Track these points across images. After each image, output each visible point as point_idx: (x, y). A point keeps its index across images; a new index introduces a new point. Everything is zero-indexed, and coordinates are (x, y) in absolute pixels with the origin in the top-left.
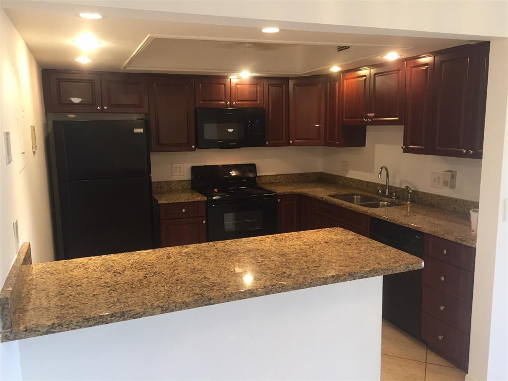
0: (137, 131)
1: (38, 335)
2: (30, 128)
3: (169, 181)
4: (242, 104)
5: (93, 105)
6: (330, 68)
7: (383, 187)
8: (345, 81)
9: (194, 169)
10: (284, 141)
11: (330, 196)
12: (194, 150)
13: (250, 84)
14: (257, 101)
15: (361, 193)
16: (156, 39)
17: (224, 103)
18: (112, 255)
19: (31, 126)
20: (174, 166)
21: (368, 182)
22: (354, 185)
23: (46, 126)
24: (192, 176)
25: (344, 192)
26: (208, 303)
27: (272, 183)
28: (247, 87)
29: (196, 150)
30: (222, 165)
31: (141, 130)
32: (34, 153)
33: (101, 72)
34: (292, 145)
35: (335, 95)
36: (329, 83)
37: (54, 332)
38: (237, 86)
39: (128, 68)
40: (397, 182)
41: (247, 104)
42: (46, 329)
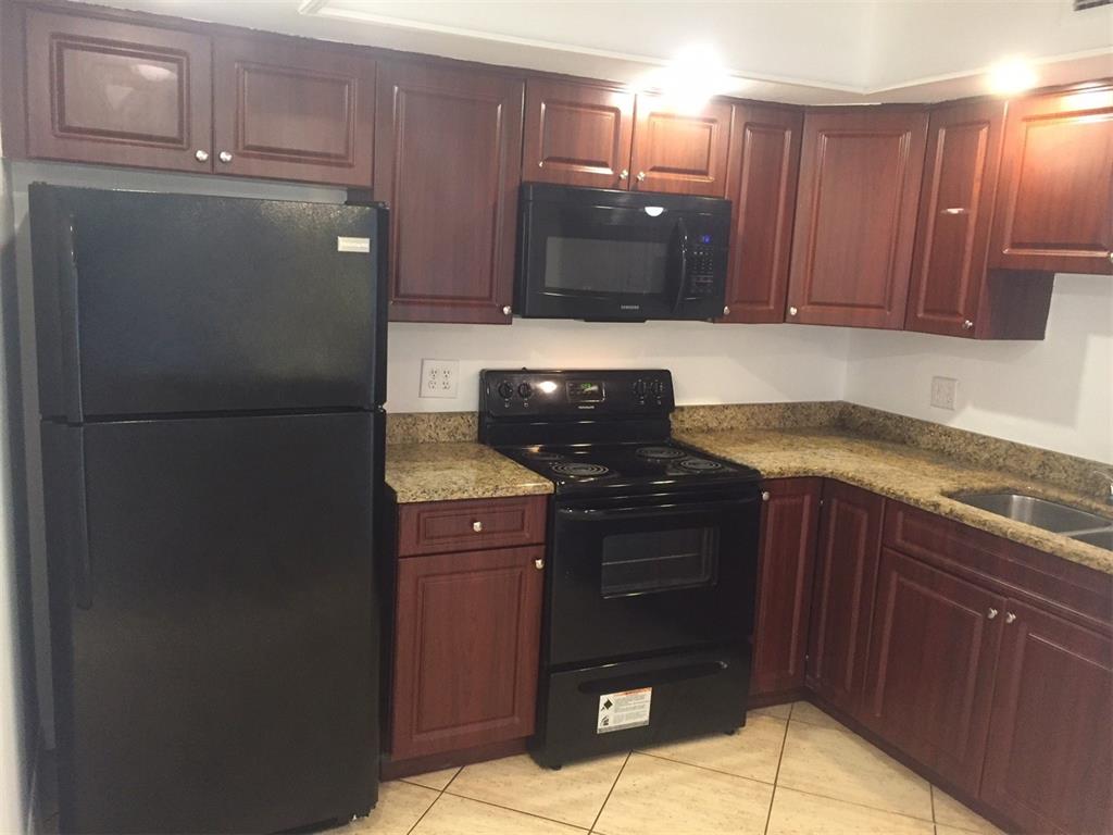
0: (346, 244)
3: (410, 415)
4: (662, 181)
5: (181, 142)
8: (1024, 125)
9: (487, 377)
10: (772, 307)
12: (507, 321)
13: (698, 119)
14: (705, 173)
15: (1034, 487)
17: (608, 171)
20: (428, 365)
22: (986, 456)
24: (481, 402)
27: (710, 431)
29: (514, 320)
31: (361, 245)
34: (796, 320)
35: (973, 169)
38: (656, 120)
41: (676, 181)
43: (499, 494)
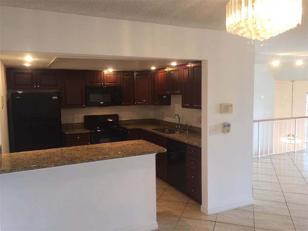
0: (54, 98)
1: (6, 173)
2: (1, 97)
4: (110, 84)
5: (32, 85)
6: (151, 68)
7: (178, 125)
8: (159, 74)
9: (85, 117)
10: (132, 103)
11: (153, 129)
12: (85, 107)
13: (114, 75)
14: (117, 83)
15: (169, 128)
16: (60, 58)
17: (100, 84)
18: (37, 151)
19: (2, 96)
20: (75, 115)
21: (172, 123)
22: (167, 124)
23: (8, 96)
24: (84, 121)
25: (161, 128)
26: (73, 163)
27: (127, 124)
28: (112, 76)
30: (101, 115)
31: (56, 98)
32: (3, 108)
33: (36, 69)
34: (136, 104)
35: (155, 80)
36: (152, 75)
37: (12, 172)
38: (108, 76)
39: (50, 68)
40: (183, 122)
41: (112, 84)
42: (9, 171)
43: (82, 132)
